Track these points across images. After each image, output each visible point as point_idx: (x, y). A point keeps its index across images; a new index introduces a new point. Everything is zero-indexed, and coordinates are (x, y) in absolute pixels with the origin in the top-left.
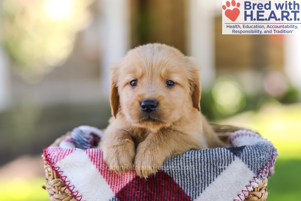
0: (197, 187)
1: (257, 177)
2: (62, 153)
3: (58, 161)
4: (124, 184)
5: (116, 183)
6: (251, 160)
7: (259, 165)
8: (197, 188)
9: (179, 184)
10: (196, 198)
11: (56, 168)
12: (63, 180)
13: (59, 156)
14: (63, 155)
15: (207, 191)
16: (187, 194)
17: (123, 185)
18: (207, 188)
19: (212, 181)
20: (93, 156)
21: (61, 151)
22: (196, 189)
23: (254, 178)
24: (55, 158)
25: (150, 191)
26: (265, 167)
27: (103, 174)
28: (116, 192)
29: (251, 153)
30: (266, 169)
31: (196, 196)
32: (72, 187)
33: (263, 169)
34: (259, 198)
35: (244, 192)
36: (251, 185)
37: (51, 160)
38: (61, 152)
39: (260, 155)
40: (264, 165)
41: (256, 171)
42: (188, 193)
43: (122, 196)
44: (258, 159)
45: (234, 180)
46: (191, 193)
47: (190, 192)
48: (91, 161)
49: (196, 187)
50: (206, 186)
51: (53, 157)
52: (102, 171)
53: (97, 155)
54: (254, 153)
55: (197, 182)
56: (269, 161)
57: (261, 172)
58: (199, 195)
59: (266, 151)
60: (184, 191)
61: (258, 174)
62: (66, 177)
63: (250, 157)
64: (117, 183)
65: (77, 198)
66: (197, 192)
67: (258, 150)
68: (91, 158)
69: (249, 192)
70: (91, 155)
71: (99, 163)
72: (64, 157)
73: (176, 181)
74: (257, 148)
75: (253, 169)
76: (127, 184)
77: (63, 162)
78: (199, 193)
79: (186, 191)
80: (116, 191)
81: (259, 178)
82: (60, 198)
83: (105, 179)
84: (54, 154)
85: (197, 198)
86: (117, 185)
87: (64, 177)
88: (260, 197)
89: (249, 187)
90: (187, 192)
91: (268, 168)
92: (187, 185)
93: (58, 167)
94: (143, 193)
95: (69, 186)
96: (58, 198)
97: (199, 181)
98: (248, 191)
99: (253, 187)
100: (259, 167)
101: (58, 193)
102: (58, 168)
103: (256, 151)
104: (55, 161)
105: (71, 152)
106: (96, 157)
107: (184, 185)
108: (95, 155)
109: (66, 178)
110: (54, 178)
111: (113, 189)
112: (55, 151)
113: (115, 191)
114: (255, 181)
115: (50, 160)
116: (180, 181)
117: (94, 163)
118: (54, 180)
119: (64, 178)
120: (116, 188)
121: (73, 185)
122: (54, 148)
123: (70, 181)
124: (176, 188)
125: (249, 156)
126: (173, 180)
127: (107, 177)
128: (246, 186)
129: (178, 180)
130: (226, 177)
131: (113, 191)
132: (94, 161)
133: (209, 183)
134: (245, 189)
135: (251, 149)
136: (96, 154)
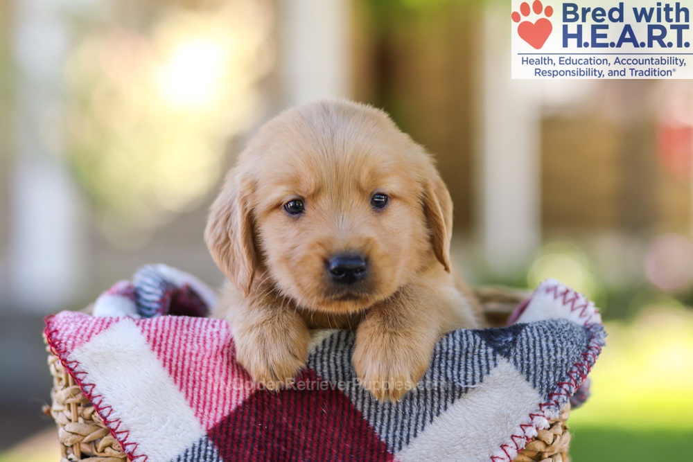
0: (406, 421)
1: (548, 404)
2: (86, 328)
3: (76, 347)
4: (230, 407)
5: (208, 404)
6: (535, 363)
7: (551, 374)
8: (405, 425)
9: (363, 411)
10: (400, 449)
11: (71, 362)
12: (87, 392)
13: (79, 336)
14: (88, 333)
15: (428, 432)
16: (380, 438)
17: (227, 409)
18: (428, 426)
19: (441, 411)
20: (158, 339)
21: (83, 323)
22: (402, 427)
23: (541, 405)
24: (68, 339)
25: (290, 426)
26: (567, 381)
27: (178, 382)
28: (208, 426)
29: (534, 347)
30: (569, 384)
31: (400, 444)
32: (107, 410)
33: (560, 385)
34: (547, 445)
35: (516, 439)
36: (534, 424)
37: (59, 344)
38: (85, 326)
39: (556, 352)
40: (564, 375)
41: (544, 391)
42: (383, 435)
43: (224, 436)
44: (551, 360)
45: (494, 410)
46: (390, 435)
47: (387, 432)
48: (153, 349)
49: (402, 423)
50: (427, 422)
51: (65, 338)
52: (176, 375)
53: (168, 337)
54: (541, 346)
55: (407, 410)
56: (576, 365)
57: (555, 392)
58: (408, 442)
59: (571, 342)
60: (374, 429)
61: (550, 396)
62: (94, 386)
63: (531, 356)
64: (211, 406)
65: (119, 436)
66: (405, 435)
67: (551, 338)
68: (151, 343)
69: (528, 439)
70: (152, 336)
71: (172, 355)
72: (89, 337)
73: (356, 404)
74: (549, 333)
75: (537, 384)
76: (238, 407)
77: (87, 349)
78: (408, 436)
79: (377, 430)
80: (208, 423)
81: (552, 406)
82: (81, 433)
83: (183, 394)
84: (67, 329)
85: (404, 448)
86: (210, 411)
87: (90, 384)
88: (551, 441)
89: (529, 428)
90: (381, 432)
91: (573, 382)
92: (383, 415)
93: (75, 361)
94: (273, 430)
95: (100, 406)
96: (77, 432)
97: (411, 407)
98: (527, 437)
99: (537, 429)
100: (552, 379)
101: (77, 421)
102: (75, 364)
103: (547, 341)
104: (69, 347)
105: (107, 327)
106: (164, 342)
107: (376, 415)
108: (161, 336)
109: (94, 389)
110: (67, 385)
111: (201, 418)
112: (69, 324)
113: (205, 423)
114: (542, 414)
115: (57, 343)
116: (366, 406)
117: (159, 355)
118: (69, 389)
119: (88, 388)
120: (209, 418)
121: (109, 404)
122: (69, 317)
123: (103, 396)
124: (354, 421)
125: (528, 354)
126: (351, 402)
127: (187, 388)
128: (521, 426)
129: (363, 403)
130: (475, 402)
131: (202, 423)
132: (159, 351)
133: (434, 414)
134: (519, 432)
135: (536, 334)
136: (165, 335)
